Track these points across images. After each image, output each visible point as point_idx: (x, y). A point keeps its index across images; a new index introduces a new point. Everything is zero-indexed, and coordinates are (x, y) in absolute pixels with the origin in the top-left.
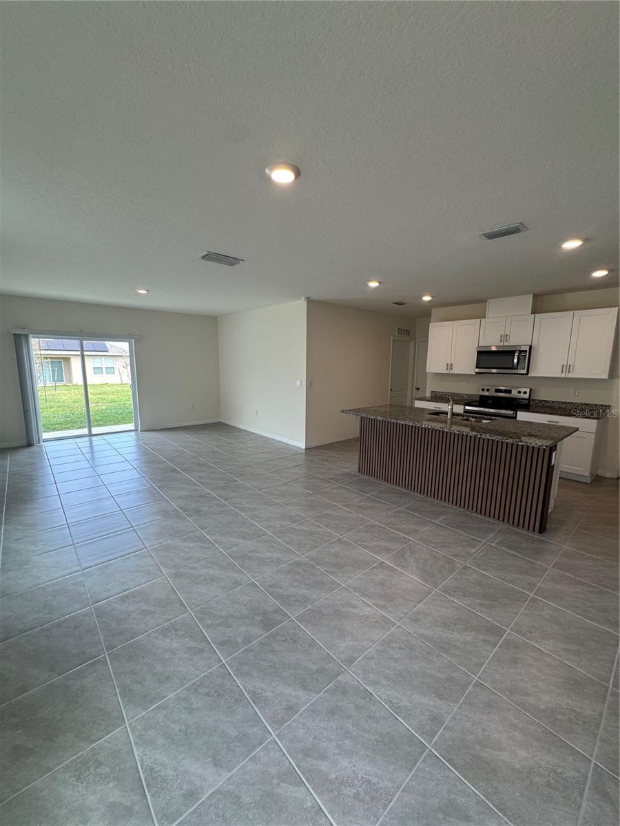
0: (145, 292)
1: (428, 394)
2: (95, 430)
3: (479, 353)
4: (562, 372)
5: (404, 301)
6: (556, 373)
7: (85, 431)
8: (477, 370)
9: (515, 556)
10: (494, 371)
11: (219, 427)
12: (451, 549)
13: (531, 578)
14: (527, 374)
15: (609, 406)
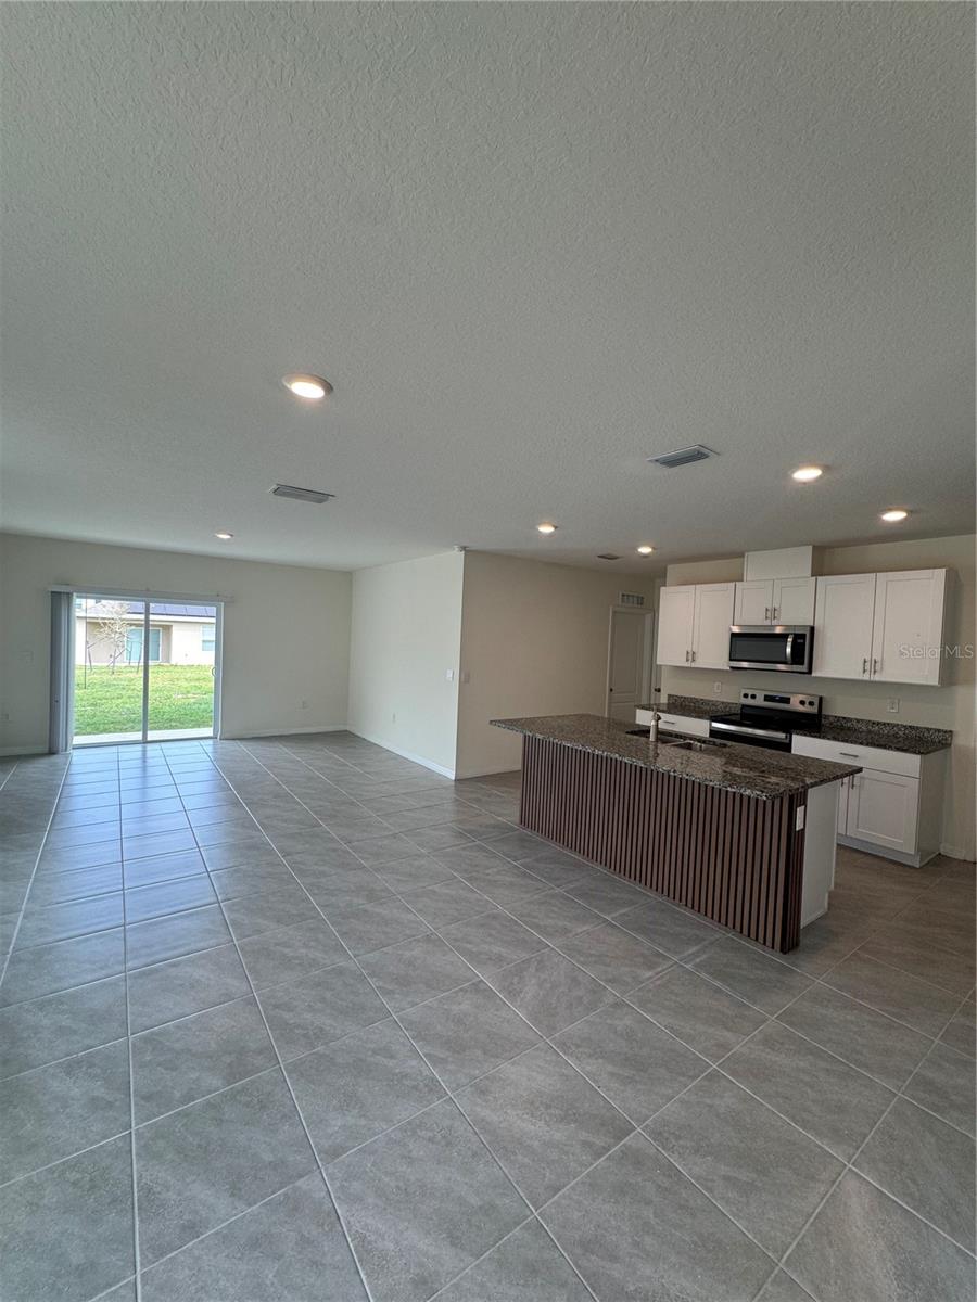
0: (228, 537)
1: (664, 700)
2: (152, 736)
3: (735, 635)
4: (864, 671)
5: (615, 554)
6: (855, 673)
7: (138, 736)
8: (731, 664)
9: (718, 991)
10: (745, 665)
11: (344, 739)
12: (610, 969)
13: (726, 1033)
14: (810, 672)
15: (951, 732)
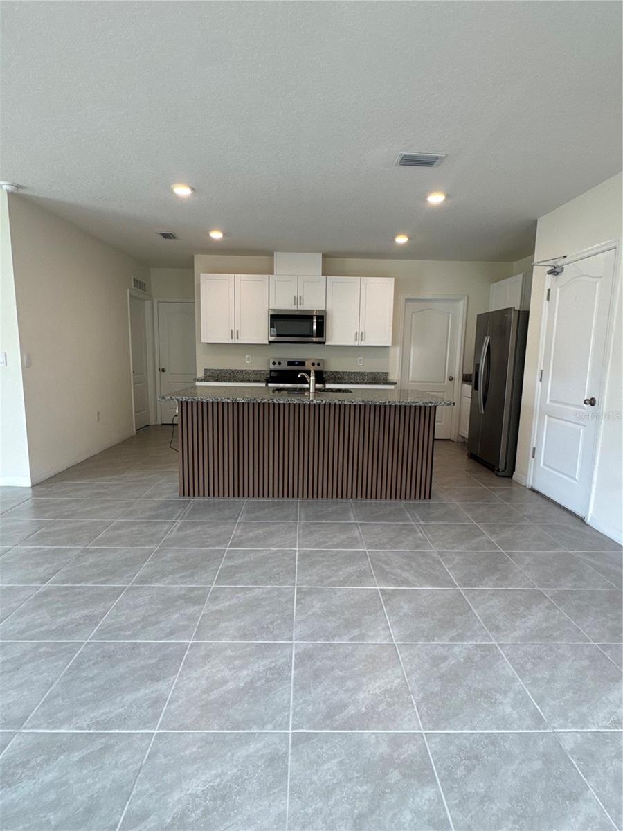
1: (201, 374)
3: (272, 316)
4: (356, 340)
8: (272, 339)
14: (324, 342)
15: (388, 373)
